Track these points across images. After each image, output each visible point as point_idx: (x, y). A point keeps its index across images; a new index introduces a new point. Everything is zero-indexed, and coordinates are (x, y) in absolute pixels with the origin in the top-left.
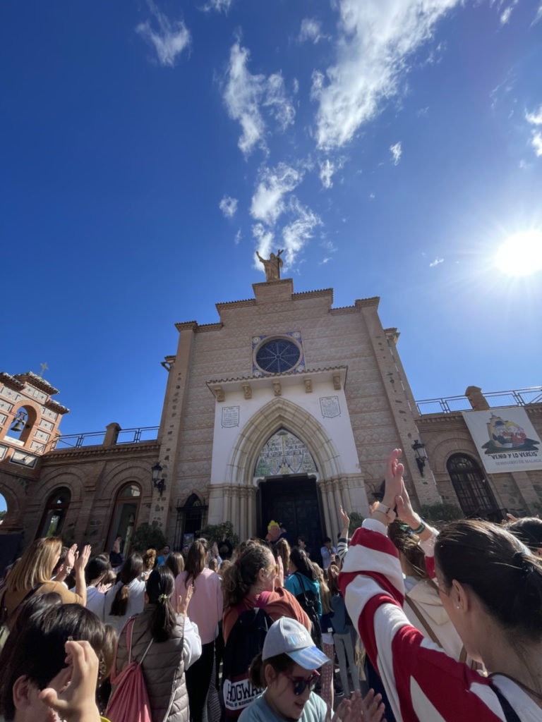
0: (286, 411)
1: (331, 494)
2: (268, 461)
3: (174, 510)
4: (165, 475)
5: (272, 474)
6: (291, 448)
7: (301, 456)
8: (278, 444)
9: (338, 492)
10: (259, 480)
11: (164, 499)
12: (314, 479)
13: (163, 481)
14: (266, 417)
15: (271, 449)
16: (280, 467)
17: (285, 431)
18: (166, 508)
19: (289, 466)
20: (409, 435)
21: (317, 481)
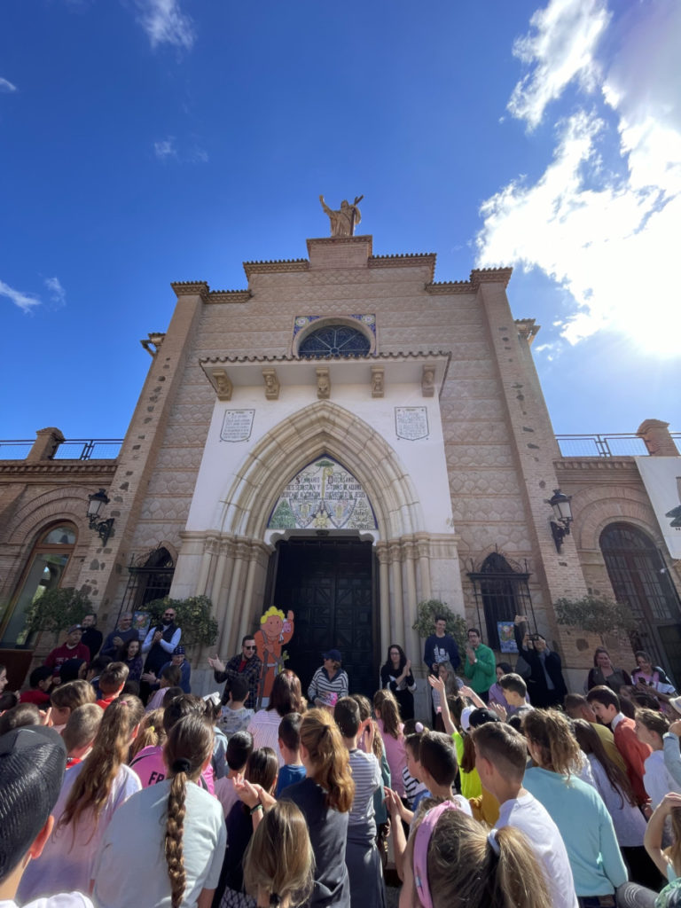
0: (334, 424)
1: (396, 565)
2: (295, 505)
3: (125, 571)
4: (117, 513)
5: (298, 527)
6: (337, 487)
7: (352, 502)
8: (314, 480)
9: (409, 563)
10: (276, 534)
11: (108, 551)
12: (369, 542)
13: (111, 522)
14: (298, 431)
15: (303, 487)
16: (314, 516)
17: (330, 461)
18: (110, 566)
19: (329, 516)
20: (542, 484)
21: (374, 544)
